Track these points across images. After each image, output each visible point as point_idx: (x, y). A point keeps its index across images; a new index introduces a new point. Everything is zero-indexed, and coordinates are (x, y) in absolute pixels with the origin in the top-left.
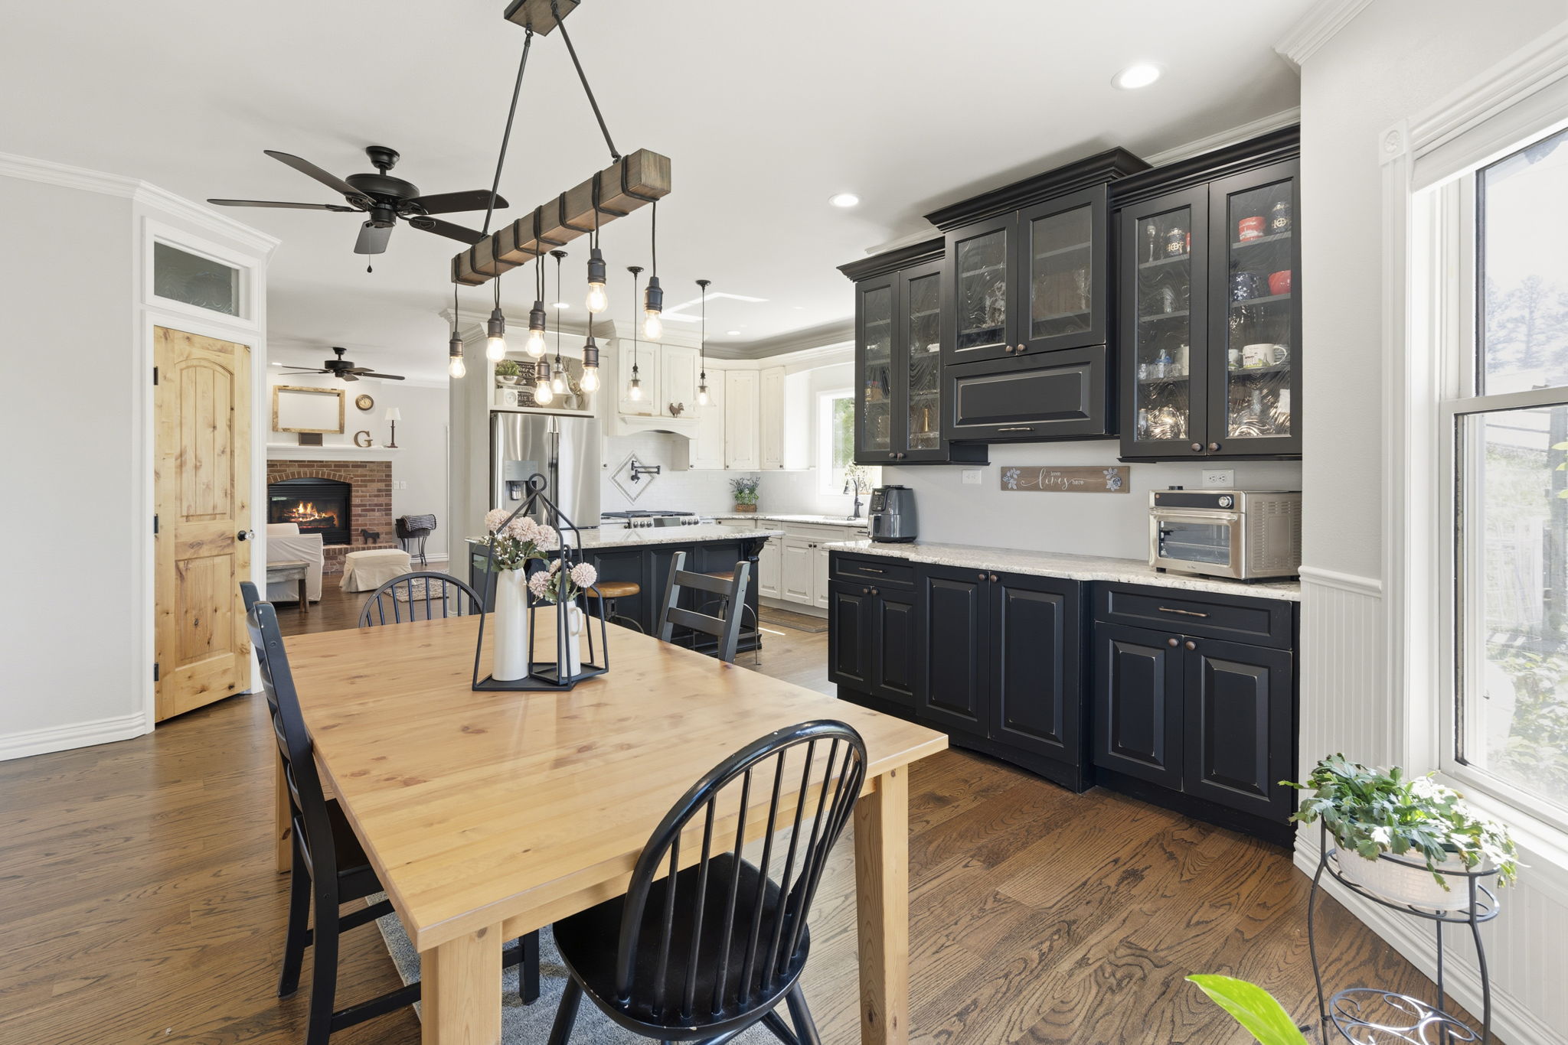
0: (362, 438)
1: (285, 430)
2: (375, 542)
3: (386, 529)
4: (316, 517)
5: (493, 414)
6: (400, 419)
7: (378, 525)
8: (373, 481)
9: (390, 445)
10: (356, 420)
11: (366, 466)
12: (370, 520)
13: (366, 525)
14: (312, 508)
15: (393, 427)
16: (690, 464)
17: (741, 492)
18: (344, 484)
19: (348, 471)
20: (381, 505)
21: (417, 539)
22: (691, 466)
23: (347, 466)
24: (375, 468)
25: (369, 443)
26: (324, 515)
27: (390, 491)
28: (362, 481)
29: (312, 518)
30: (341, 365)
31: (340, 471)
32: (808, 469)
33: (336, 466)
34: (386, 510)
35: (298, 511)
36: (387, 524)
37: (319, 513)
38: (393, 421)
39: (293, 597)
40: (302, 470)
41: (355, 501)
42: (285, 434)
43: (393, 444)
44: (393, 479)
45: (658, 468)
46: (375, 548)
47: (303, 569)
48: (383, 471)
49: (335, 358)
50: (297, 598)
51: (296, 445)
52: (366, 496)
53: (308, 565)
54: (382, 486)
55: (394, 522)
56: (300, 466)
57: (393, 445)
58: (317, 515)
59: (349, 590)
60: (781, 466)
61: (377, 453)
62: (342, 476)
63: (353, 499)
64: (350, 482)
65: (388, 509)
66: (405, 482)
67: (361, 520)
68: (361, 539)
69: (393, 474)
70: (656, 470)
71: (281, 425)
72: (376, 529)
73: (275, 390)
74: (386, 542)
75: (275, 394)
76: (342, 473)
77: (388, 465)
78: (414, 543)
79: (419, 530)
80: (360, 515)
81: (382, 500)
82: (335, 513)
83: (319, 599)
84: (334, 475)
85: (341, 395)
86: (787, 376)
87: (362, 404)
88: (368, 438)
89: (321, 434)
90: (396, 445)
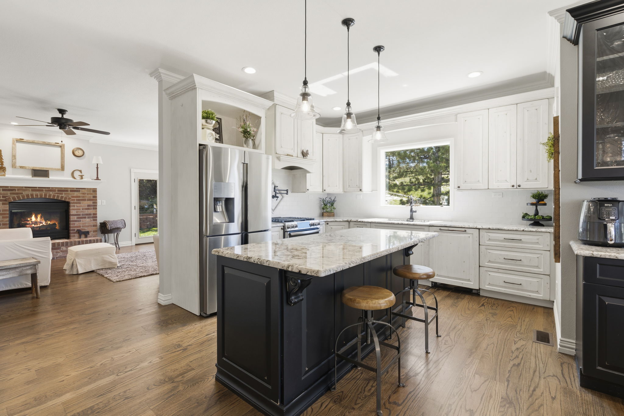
0: (77, 174)
1: (21, 167)
2: (86, 237)
3: (94, 228)
4: (44, 224)
5: (201, 147)
6: (102, 163)
7: (88, 226)
8: (85, 200)
9: (96, 179)
10: (72, 163)
11: (79, 191)
12: (83, 224)
13: (80, 227)
14: (41, 217)
15: (97, 168)
16: (307, 188)
17: (325, 205)
18: (65, 202)
19: (69, 194)
20: (90, 214)
21: (113, 234)
22: (308, 190)
23: (67, 191)
24: (86, 192)
25: (82, 177)
26: (49, 222)
27: (96, 206)
28: (77, 200)
29: (41, 225)
30: (63, 121)
31: (62, 194)
32: (372, 192)
33: (58, 190)
34: (93, 217)
35: (31, 219)
36: (94, 226)
37: (46, 221)
38: (97, 164)
39: (26, 284)
40: (34, 193)
41: (72, 212)
42: (22, 170)
43: (97, 177)
44: (98, 198)
45: (287, 191)
46: (87, 242)
47: (34, 266)
48: (91, 194)
49: (60, 116)
50: (29, 284)
51: (30, 177)
52: (80, 209)
53: (39, 262)
54: (91, 203)
55: (99, 224)
56: (32, 190)
57: (97, 179)
58: (44, 222)
59: (71, 273)
60: (361, 190)
61: (87, 182)
62: (63, 196)
63: (71, 211)
64: (69, 201)
65: (95, 217)
66: (105, 201)
67: (77, 224)
68: (77, 235)
69: (98, 196)
70: (286, 192)
71: (18, 164)
72: (87, 229)
73: (13, 141)
74: (94, 237)
75: (13, 144)
76: (63, 195)
77: (95, 190)
78: (112, 236)
79: (116, 228)
80: (76, 221)
81: (91, 211)
82: (56, 221)
83: (48, 284)
84: (58, 196)
85: (62, 147)
86: (364, 138)
87: (77, 153)
88: (81, 174)
89: (48, 170)
90: (99, 178)
